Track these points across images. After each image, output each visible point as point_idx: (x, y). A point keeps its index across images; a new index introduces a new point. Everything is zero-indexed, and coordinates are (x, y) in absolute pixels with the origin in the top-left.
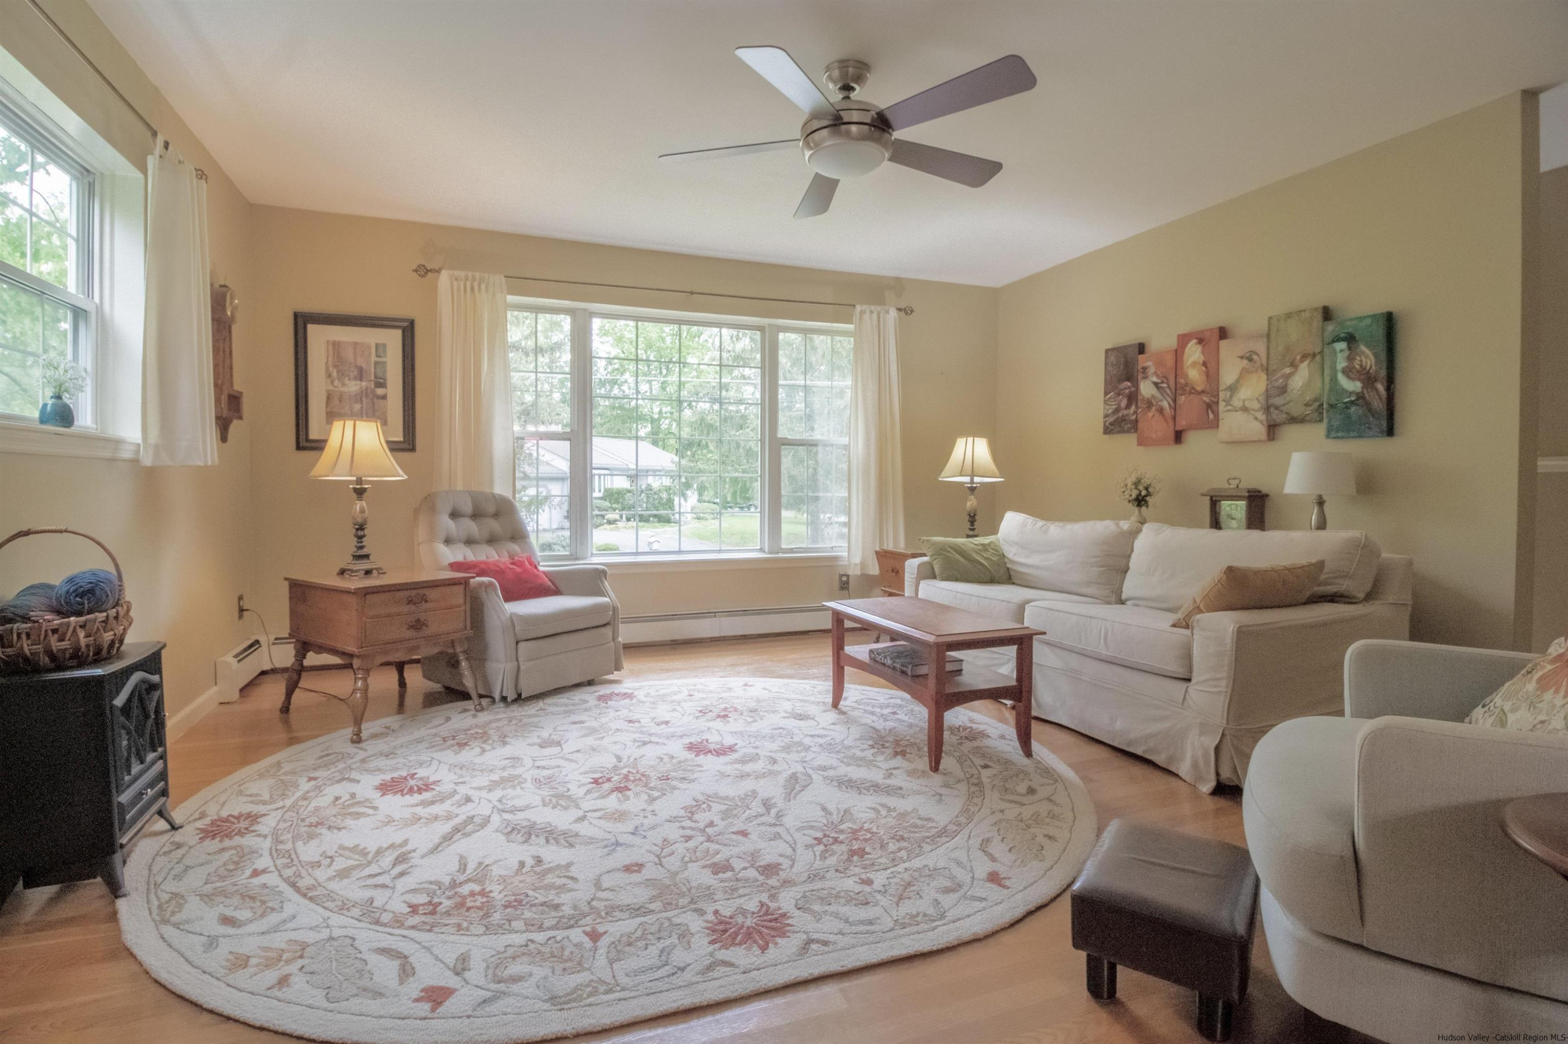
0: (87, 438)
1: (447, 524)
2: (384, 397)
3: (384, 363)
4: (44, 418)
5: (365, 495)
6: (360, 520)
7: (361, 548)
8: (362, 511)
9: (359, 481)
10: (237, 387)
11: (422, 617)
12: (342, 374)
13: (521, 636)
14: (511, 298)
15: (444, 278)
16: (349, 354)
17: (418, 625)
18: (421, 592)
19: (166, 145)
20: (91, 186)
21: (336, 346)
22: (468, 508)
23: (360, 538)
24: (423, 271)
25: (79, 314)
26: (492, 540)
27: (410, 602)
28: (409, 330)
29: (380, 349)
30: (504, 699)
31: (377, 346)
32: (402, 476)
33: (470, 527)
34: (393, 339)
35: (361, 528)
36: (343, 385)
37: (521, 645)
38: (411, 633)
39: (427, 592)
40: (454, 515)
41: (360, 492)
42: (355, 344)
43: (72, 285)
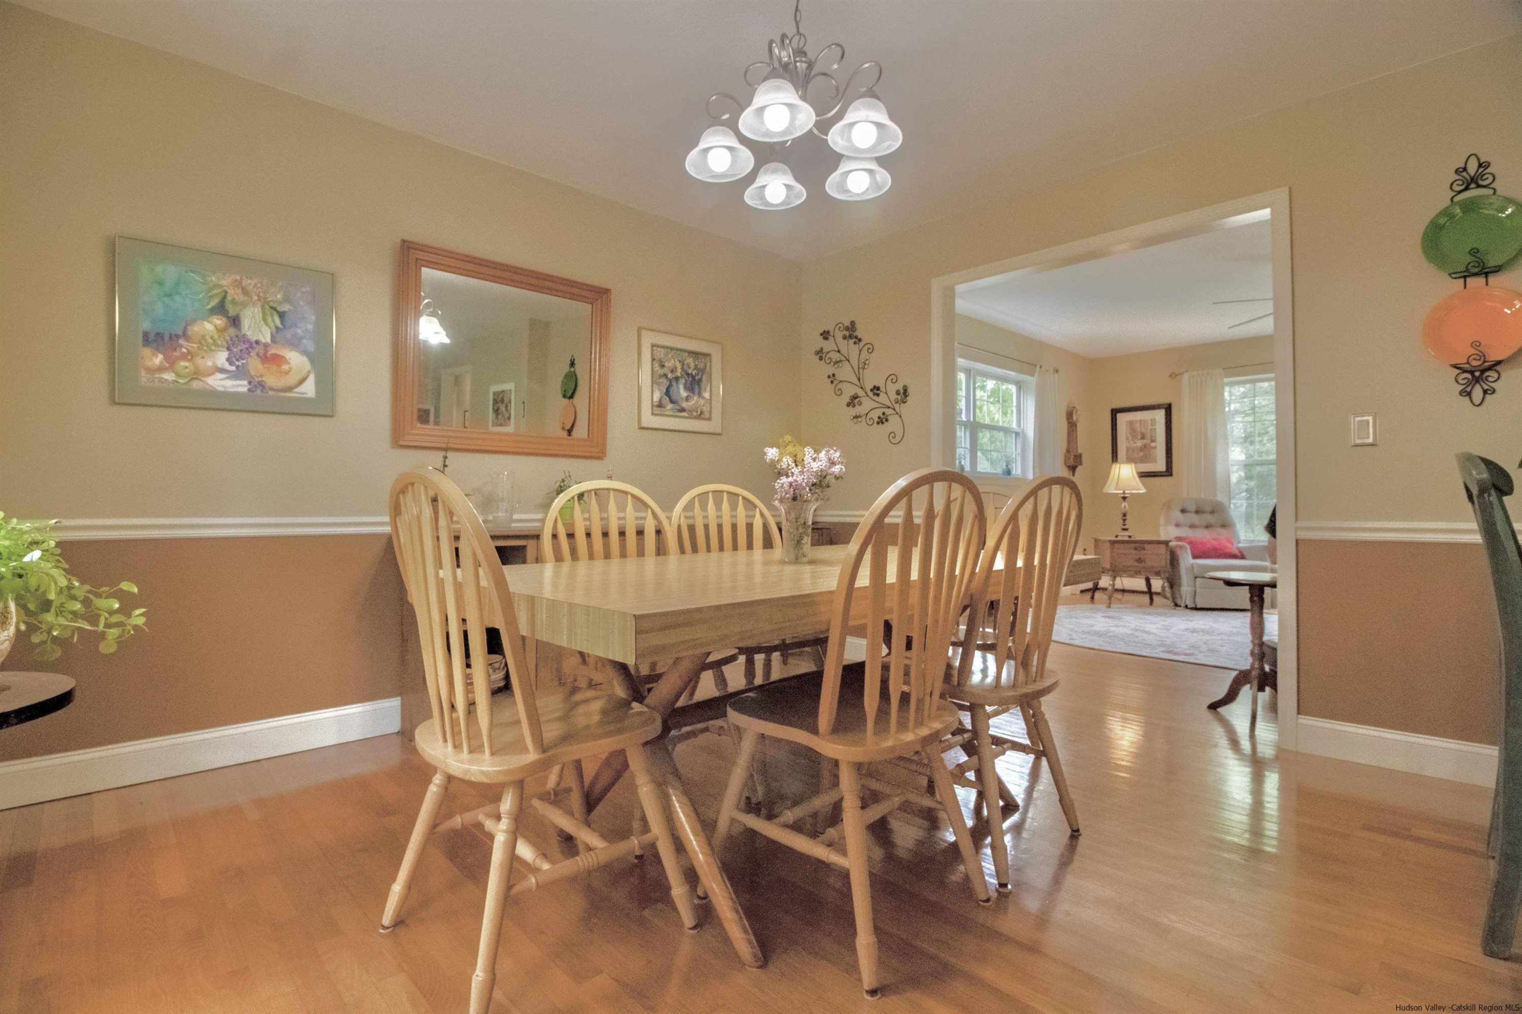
0: (1017, 479)
1: (1177, 514)
2: (1155, 447)
3: (1155, 429)
4: (1003, 474)
5: (1127, 500)
6: (1123, 512)
7: (1124, 525)
8: (1125, 507)
9: (1124, 493)
10: (1080, 451)
11: (1143, 557)
12: (1134, 437)
13: (1197, 574)
14: (1226, 380)
15: (1186, 377)
16: (1138, 427)
17: (1139, 560)
18: (1141, 545)
19: (1041, 367)
20: (1020, 387)
21: (1131, 423)
22: (1193, 508)
23: (1124, 520)
24: (1173, 376)
25: (1017, 434)
26: (1208, 527)
27: (1135, 549)
28: (1168, 409)
29: (1153, 421)
30: (1186, 607)
31: (1151, 420)
32: (1143, 490)
33: (1195, 519)
34: (1160, 415)
35: (1124, 515)
36: (1135, 443)
37: (1198, 580)
38: (1136, 564)
39: (1145, 545)
40: (1183, 511)
41: (1124, 498)
42: (1141, 421)
43: (1014, 425)
